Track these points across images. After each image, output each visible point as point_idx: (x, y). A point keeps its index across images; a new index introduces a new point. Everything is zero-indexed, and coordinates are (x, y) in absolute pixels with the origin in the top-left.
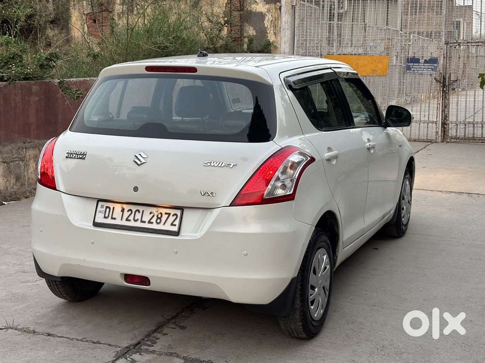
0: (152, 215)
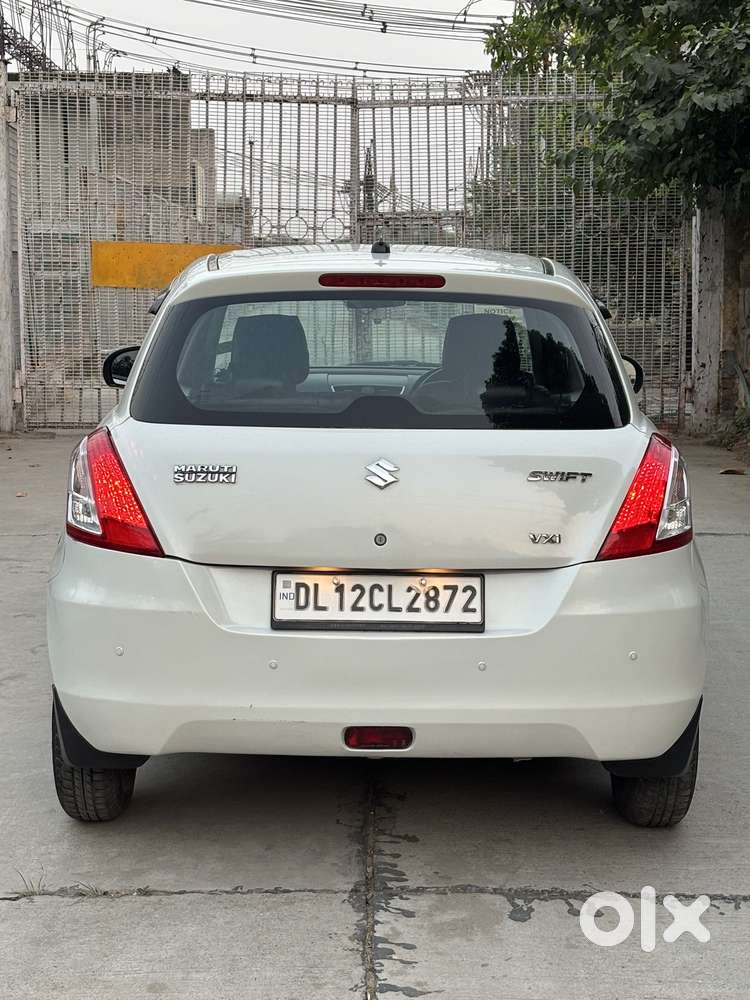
0: (413, 593)
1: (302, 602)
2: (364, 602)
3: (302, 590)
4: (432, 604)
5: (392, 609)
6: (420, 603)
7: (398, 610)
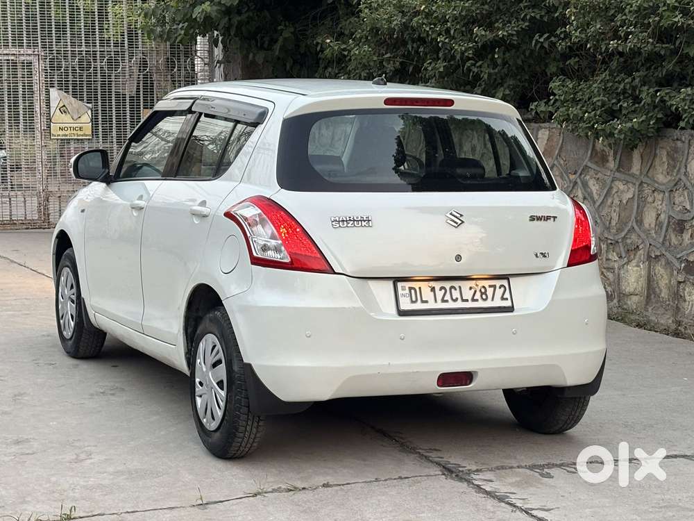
1: (414, 299)
2: (448, 297)
3: (413, 291)
4: (484, 297)
5: (463, 300)
6: (478, 296)
7: (467, 300)
